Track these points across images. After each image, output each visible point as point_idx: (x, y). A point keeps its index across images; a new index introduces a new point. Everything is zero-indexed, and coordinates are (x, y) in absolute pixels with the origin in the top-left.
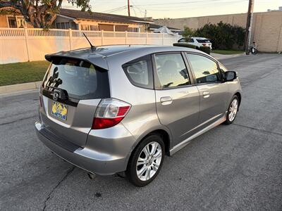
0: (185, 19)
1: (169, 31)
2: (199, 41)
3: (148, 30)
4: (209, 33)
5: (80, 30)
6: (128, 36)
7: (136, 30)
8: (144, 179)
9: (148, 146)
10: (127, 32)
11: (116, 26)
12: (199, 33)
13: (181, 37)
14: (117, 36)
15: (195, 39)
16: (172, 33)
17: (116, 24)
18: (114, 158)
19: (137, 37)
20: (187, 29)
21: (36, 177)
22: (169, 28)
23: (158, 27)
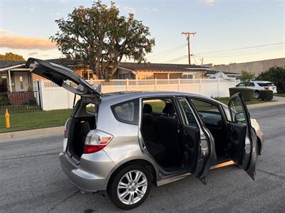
0: (248, 64)
1: (225, 76)
2: (261, 85)
3: (205, 76)
4: (274, 76)
5: (137, 80)
6: (181, 83)
7: (190, 77)
8: (127, 203)
9: (130, 173)
10: (179, 79)
11: (170, 74)
12: (263, 76)
13: (239, 81)
14: (171, 83)
15: (255, 83)
16: (228, 78)
17: (170, 72)
18: (96, 177)
19: (192, 83)
20: (244, 73)
21: (53, 193)
22: (225, 73)
23: (214, 72)
